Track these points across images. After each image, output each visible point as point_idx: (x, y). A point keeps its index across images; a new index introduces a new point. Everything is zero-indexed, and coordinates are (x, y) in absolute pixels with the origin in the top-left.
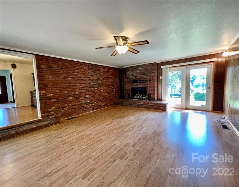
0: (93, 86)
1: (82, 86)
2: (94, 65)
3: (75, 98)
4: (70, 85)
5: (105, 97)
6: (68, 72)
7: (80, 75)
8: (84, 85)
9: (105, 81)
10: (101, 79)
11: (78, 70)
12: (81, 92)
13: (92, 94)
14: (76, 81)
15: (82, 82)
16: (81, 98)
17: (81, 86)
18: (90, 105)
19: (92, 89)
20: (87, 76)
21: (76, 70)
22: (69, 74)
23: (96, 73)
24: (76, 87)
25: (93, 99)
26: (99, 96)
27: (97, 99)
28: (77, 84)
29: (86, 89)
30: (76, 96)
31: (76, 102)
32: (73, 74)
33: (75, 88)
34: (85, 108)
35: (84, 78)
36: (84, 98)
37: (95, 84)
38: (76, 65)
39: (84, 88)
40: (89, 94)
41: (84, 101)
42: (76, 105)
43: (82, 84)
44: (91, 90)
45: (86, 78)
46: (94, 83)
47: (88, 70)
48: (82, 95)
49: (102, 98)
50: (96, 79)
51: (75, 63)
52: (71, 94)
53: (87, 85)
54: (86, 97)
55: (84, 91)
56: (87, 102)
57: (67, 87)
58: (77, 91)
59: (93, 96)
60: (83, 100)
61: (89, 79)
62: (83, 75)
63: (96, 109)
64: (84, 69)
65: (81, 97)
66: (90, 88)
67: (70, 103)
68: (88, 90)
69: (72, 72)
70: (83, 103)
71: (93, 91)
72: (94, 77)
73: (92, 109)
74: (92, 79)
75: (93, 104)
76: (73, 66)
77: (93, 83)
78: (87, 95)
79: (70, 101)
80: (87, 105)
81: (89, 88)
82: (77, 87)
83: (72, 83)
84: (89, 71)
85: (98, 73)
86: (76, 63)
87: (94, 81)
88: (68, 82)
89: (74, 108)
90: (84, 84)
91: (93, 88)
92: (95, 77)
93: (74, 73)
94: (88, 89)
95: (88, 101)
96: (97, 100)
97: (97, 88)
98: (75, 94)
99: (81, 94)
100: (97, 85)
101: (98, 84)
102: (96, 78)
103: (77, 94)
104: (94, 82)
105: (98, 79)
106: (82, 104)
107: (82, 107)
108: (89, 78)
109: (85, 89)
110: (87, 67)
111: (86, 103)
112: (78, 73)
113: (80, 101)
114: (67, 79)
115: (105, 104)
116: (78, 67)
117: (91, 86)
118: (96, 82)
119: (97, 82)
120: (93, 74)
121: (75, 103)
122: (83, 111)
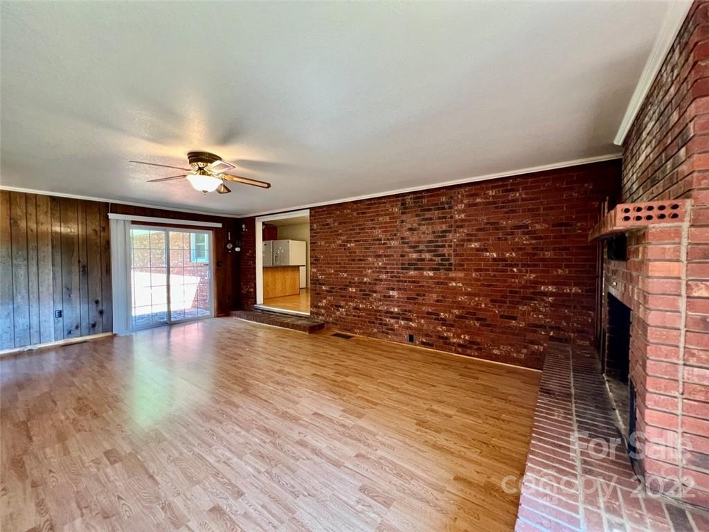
0: (417, 265)
1: (380, 264)
3: (361, 291)
4: (354, 260)
6: (351, 230)
7: (378, 233)
8: (385, 262)
9: (474, 245)
10: (454, 237)
11: (372, 220)
12: (376, 280)
13: (411, 290)
14: (366, 248)
15: (381, 252)
16: (375, 295)
17: (378, 264)
18: (402, 322)
19: (412, 273)
20: (395, 235)
21: (367, 221)
22: (352, 234)
24: (365, 264)
25: (410, 307)
26: (438, 301)
27: (430, 310)
28: (367, 256)
29: (392, 272)
30: (364, 287)
31: (362, 303)
32: (359, 233)
33: (364, 268)
34: (386, 325)
35: (388, 239)
36: (385, 296)
38: (369, 208)
39: (385, 268)
40: (399, 289)
41: (383, 305)
42: (364, 310)
43: (380, 256)
44: (406, 277)
45: (392, 239)
46: (421, 256)
48: (377, 288)
49: (456, 312)
50: (430, 242)
51: (368, 205)
52: (354, 279)
53: (394, 260)
54: (389, 297)
55: (384, 276)
57: (348, 264)
58: (366, 276)
59: (415, 299)
60: (380, 300)
61: (403, 243)
62: (384, 232)
64: (388, 214)
65: (375, 292)
66: (405, 271)
67: (352, 302)
68: (396, 277)
69: (360, 229)
70: (380, 311)
71: (414, 282)
72: (424, 233)
73: (406, 337)
74: (416, 242)
75: (413, 325)
76: (362, 213)
77: (415, 256)
78: (393, 289)
79: (352, 298)
80: (392, 321)
81: (402, 269)
82: (368, 264)
83: (358, 253)
84: (404, 217)
85: (439, 218)
86: (369, 202)
87: (422, 247)
88: (351, 253)
89: (359, 316)
90: (385, 256)
92: (426, 233)
93: (363, 229)
94: (398, 273)
95: (396, 310)
96: (428, 313)
98: (361, 283)
99: (376, 284)
100: (431, 260)
101: (437, 259)
102: (430, 237)
103: (365, 283)
104: (421, 251)
105: (437, 241)
106: (376, 311)
107: (377, 319)
108: (402, 238)
109: (387, 272)
110: (399, 206)
111: (387, 312)
112: (372, 228)
113: (371, 303)
114: (349, 245)
116: (372, 212)
117: (409, 264)
118: (429, 251)
119: (435, 251)
120: (419, 225)
121: (360, 303)
122: (379, 332)
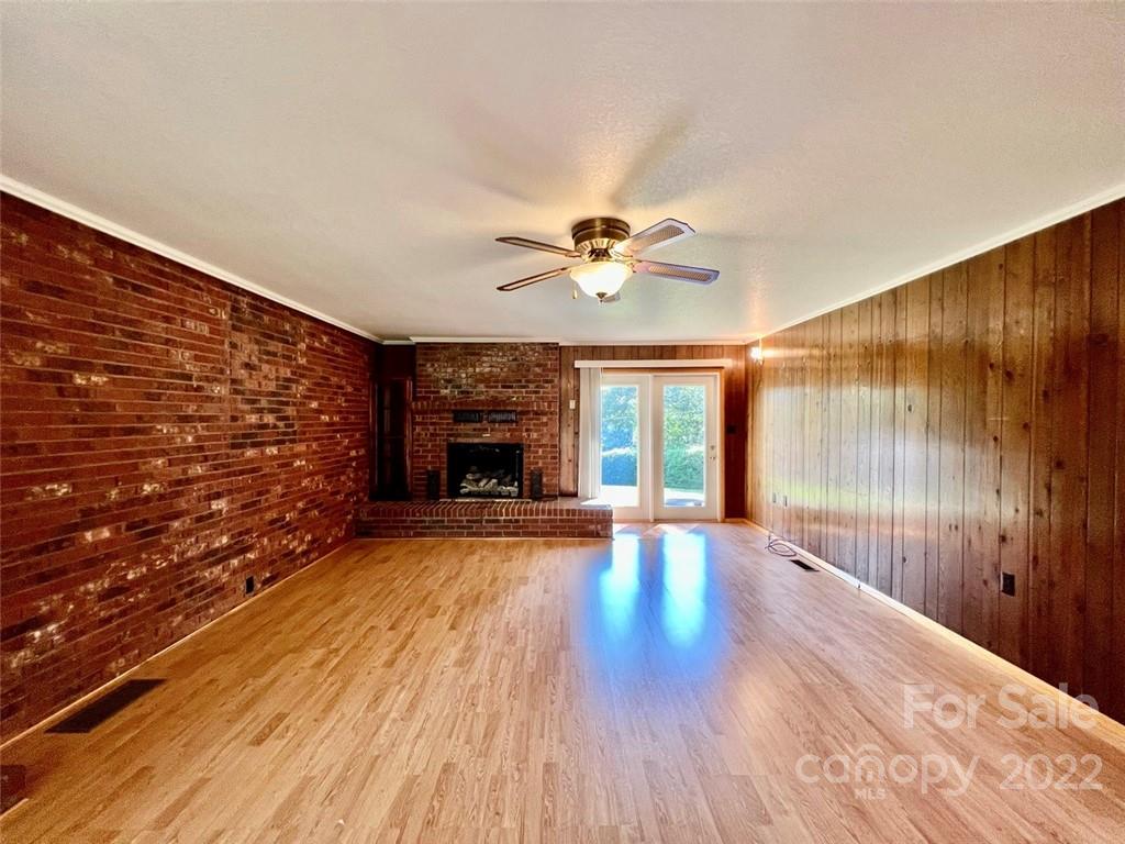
0: (252, 437)
1: (190, 439)
2: (265, 306)
3: (129, 528)
4: (104, 432)
5: (313, 501)
6: (93, 328)
7: (182, 357)
8: (201, 432)
9: (314, 405)
10: (299, 390)
11: (167, 320)
12: (179, 482)
13: (250, 487)
14: (149, 396)
15: (191, 409)
16: (176, 524)
17: (184, 440)
18: (235, 562)
19: (250, 453)
20: (222, 372)
21: (153, 316)
22: (94, 340)
23: (275, 355)
24: (145, 443)
25: (249, 522)
26: (283, 496)
27: (275, 516)
28: (155, 419)
29: (215, 457)
30: (142, 513)
31: (137, 562)
32: (125, 346)
33: (142, 454)
34: (203, 588)
35: (207, 379)
36: (199, 519)
37: (266, 421)
38: (160, 284)
39: (201, 448)
40: (230, 492)
41: (197, 541)
42: (138, 582)
43: (186, 419)
44: (239, 463)
45: (216, 380)
46: (261, 418)
47: (234, 328)
48: (182, 504)
49: (300, 505)
50: (274, 394)
51: (152, 270)
52: (103, 497)
53: (219, 428)
54: (211, 515)
55: (199, 470)
56: (217, 545)
57: (77, 446)
58: (150, 477)
59: (254, 503)
60: (187, 533)
61: (237, 392)
62: (196, 358)
63: (267, 582)
64: (207, 320)
65: (177, 516)
66: (240, 451)
67: (95, 577)
68: (223, 466)
69: (125, 334)
70: (188, 562)
71: (253, 470)
72: (266, 377)
73: (243, 587)
74: (253, 392)
75: (252, 557)
76: (136, 288)
77: (253, 419)
78: (218, 496)
79: (93, 563)
80: (217, 570)
81: (234, 446)
82: (155, 442)
83: (119, 411)
84: (238, 337)
85: (284, 356)
86: (157, 265)
87: (264, 403)
88: (86, 407)
89: (123, 614)
90: (202, 419)
91: (254, 445)
92: (269, 376)
93: (139, 336)
94: (228, 456)
95: (225, 540)
96: (273, 522)
97: (274, 450)
98: (132, 502)
99: (178, 494)
100: (275, 427)
101: (281, 424)
102: (272, 387)
103: (148, 499)
104: (260, 411)
105: (281, 395)
106: (179, 566)
107: (180, 587)
108: (234, 381)
109: (206, 459)
110: (229, 309)
111: (210, 553)
112: (167, 342)
113: (168, 550)
114: (79, 380)
115: (313, 541)
116: (167, 298)
117: (245, 436)
118: (271, 411)
119: (278, 411)
120: (260, 360)
121: (128, 568)
122: (187, 617)
